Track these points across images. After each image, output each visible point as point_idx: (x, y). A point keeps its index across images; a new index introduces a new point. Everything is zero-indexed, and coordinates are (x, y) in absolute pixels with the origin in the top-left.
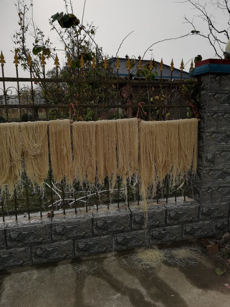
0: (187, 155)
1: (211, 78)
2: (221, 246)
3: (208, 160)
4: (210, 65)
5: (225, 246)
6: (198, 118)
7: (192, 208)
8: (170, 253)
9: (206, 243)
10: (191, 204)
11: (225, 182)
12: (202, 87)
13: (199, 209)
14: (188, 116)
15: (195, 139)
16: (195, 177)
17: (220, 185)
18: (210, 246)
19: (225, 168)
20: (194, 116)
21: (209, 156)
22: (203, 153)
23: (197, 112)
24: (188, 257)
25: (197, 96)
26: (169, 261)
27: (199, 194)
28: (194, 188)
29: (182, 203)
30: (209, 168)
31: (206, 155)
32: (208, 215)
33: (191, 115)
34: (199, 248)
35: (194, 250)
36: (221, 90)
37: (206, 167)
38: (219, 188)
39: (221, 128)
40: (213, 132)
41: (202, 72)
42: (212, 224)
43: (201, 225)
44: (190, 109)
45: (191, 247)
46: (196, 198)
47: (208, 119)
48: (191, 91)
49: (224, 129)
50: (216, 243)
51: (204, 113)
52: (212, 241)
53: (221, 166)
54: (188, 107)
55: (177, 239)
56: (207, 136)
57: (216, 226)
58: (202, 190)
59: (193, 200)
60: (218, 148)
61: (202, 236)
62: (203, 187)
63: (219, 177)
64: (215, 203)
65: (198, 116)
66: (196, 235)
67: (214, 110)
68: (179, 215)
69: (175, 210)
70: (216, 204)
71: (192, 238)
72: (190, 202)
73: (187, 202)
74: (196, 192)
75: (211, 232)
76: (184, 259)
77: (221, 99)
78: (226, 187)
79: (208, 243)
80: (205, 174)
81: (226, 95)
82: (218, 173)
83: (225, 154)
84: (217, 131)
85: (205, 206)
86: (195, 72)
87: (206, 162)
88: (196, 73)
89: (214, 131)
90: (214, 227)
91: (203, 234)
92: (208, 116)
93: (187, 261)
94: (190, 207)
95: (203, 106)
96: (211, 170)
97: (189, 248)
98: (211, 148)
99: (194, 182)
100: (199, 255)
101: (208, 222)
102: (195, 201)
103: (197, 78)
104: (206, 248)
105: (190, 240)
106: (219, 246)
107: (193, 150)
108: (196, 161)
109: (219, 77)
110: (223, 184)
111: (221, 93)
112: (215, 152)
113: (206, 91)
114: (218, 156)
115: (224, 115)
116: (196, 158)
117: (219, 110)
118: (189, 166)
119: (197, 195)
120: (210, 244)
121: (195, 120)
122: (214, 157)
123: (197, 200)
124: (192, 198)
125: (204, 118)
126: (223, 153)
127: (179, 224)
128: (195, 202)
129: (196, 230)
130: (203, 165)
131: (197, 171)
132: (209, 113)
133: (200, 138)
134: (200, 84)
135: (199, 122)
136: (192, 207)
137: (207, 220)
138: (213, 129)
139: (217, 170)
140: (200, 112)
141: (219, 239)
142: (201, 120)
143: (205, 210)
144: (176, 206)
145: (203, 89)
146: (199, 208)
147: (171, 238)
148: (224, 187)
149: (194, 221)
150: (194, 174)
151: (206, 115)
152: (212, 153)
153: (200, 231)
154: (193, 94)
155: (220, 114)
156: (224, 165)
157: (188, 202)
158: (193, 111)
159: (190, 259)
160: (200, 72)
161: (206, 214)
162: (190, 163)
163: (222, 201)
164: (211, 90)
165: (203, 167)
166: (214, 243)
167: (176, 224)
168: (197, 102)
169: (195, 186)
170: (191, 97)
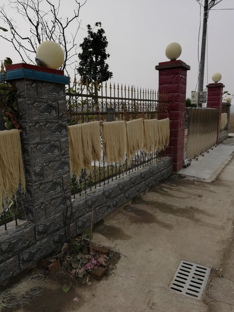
0: (12, 172)
1: (27, 85)
2: (62, 259)
3: (36, 174)
4: (24, 70)
5: (66, 258)
6: (19, 129)
7: (27, 232)
8: (9, 294)
9: (47, 263)
10: (25, 227)
11: (56, 193)
12: (18, 93)
13: (35, 230)
14: (6, 127)
15: (19, 153)
16: (25, 195)
17: (53, 197)
18: (52, 264)
19: (54, 179)
20: (13, 127)
21: (38, 169)
22: (31, 167)
23: (16, 122)
24: (32, 289)
25: (14, 104)
26: (10, 306)
27: (32, 213)
28: (25, 207)
29: (15, 229)
30: (39, 182)
31: (34, 169)
32: (45, 233)
33: (9, 125)
34: (41, 272)
35: (36, 277)
36: (39, 98)
37: (36, 182)
38: (52, 200)
39: (45, 138)
40: (38, 144)
41: (15, 77)
42: (50, 240)
43: (39, 246)
44: (8, 118)
45: (32, 275)
46: (29, 218)
47: (30, 130)
48: (6, 98)
49: (47, 139)
50: (57, 259)
51: (25, 123)
52: (53, 258)
53: (50, 178)
54: (6, 116)
55: (15, 273)
56: (32, 148)
57: (54, 241)
58: (35, 208)
59: (26, 222)
60: (45, 160)
61: (42, 258)
62: (36, 204)
63: (50, 189)
64: (49, 217)
65: (18, 126)
66: (35, 259)
67: (35, 120)
68: (12, 245)
69: (7, 241)
70: (51, 218)
71: (31, 265)
72: (23, 225)
73: (19, 226)
74: (29, 211)
75: (50, 249)
76: (27, 293)
77: (41, 108)
78: (58, 197)
79: (49, 262)
80: (35, 190)
81: (44, 104)
82: (49, 186)
83: (52, 164)
84: (41, 142)
85: (40, 225)
86: (8, 76)
87: (35, 176)
88: (8, 78)
89: (38, 142)
90: (52, 243)
91: (42, 254)
92: (30, 126)
93: (31, 295)
94: (25, 231)
95: (22, 115)
96: (41, 184)
97: (30, 278)
98: (38, 161)
99: (25, 200)
100: (42, 281)
101: (45, 240)
102: (29, 221)
103: (11, 84)
104: (47, 269)
105: (29, 268)
106: (60, 260)
107: (18, 165)
108: (23, 177)
109: (35, 84)
110: (54, 196)
111: (40, 102)
112: (42, 164)
113: (23, 99)
114: (46, 167)
115: (46, 124)
116: (23, 174)
117: (41, 119)
118: (17, 184)
119: (30, 215)
120: (51, 263)
121: (15, 131)
122: (42, 169)
123: (30, 220)
124: (24, 219)
125: (26, 128)
126: (51, 164)
127: (14, 256)
128: (29, 223)
129: (35, 254)
130: (32, 181)
131: (26, 188)
132: (30, 123)
133: (24, 151)
134: (16, 91)
135: (21, 133)
136: (27, 230)
137: (45, 238)
138: (37, 140)
139: (47, 182)
140: (20, 122)
141: (59, 253)
142: (23, 131)
143: (41, 228)
144: (8, 236)
145: (19, 96)
146: (35, 228)
147: (7, 276)
148: (56, 198)
149: (31, 245)
150: (23, 193)
151: (28, 125)
152: (40, 166)
153: (39, 253)
154: (9, 101)
155: (41, 123)
156: (53, 177)
157: (21, 225)
158: (11, 121)
159: (34, 289)
160: (13, 77)
161: (43, 232)
162: (17, 181)
163: (56, 213)
164: (29, 98)
165: (33, 183)
166: (55, 260)
167: (11, 256)
168: (15, 111)
169: (27, 205)
170: (7, 104)
